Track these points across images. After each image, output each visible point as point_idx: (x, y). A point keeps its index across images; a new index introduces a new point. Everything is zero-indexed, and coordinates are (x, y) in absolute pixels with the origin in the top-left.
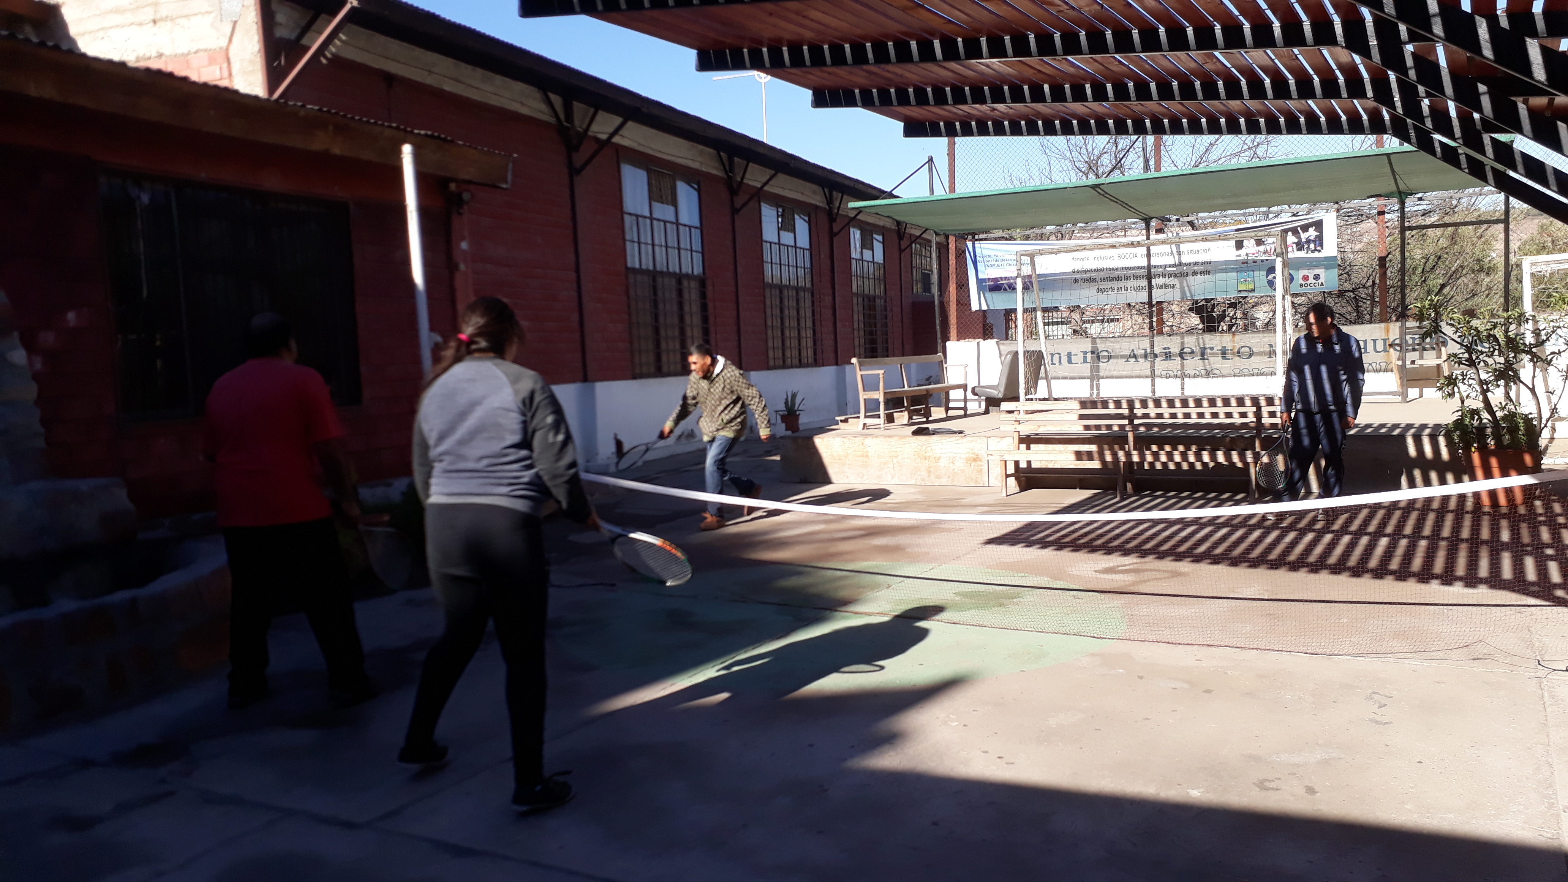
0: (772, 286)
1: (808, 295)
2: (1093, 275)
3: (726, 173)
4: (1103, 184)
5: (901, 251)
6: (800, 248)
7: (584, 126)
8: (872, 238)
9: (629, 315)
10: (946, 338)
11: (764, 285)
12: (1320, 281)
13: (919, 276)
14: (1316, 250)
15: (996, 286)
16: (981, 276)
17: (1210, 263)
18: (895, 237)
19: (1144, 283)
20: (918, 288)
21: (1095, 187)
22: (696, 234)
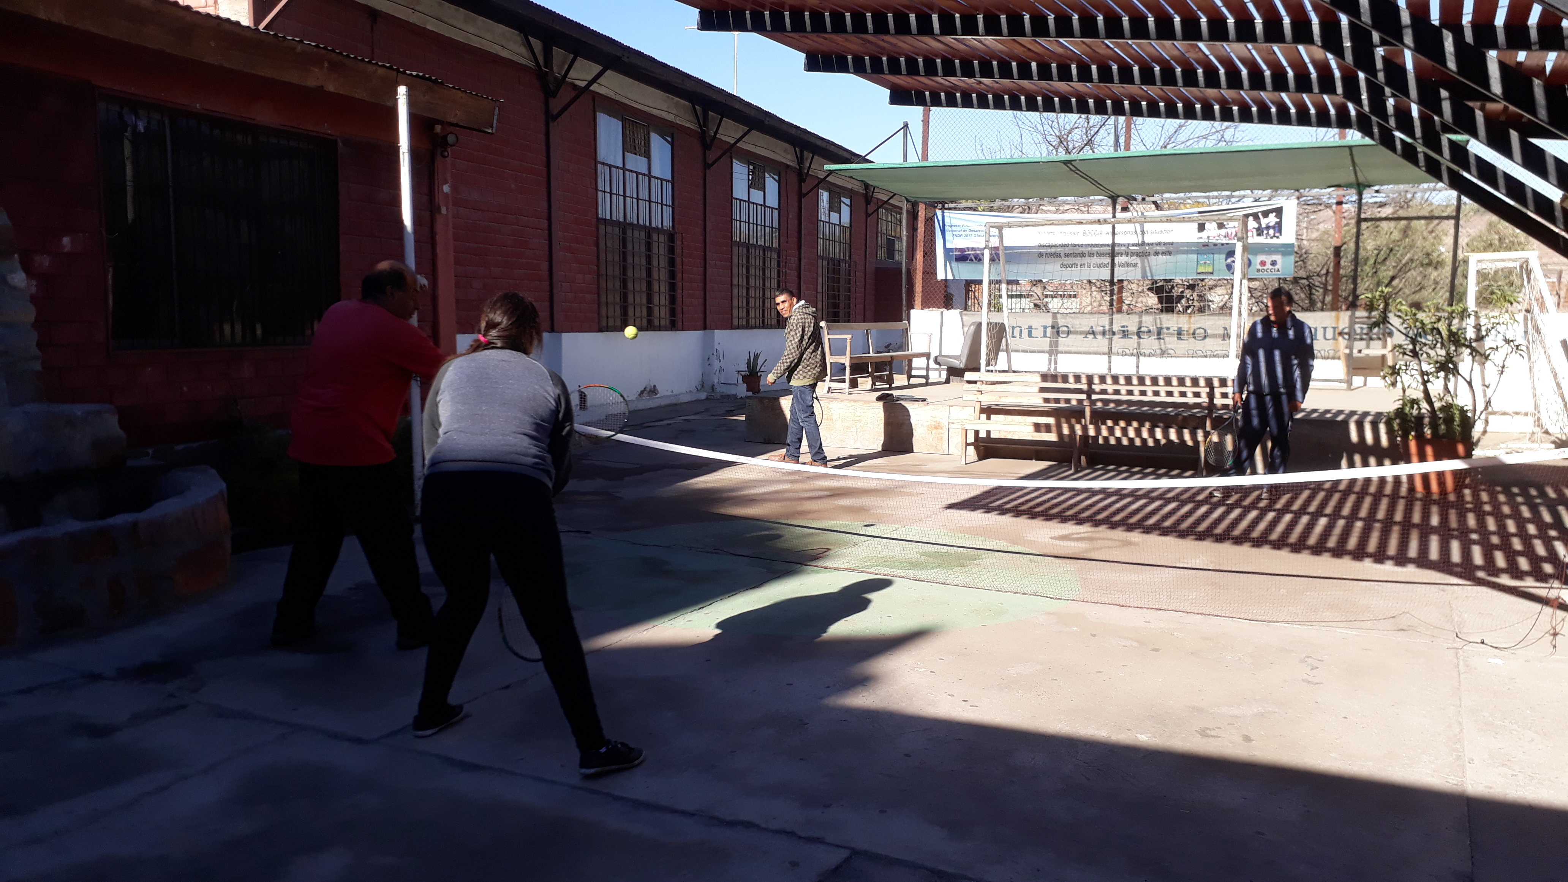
0: (739, 244)
1: (774, 255)
2: (1059, 250)
3: (700, 127)
4: (1075, 160)
5: (868, 215)
6: (769, 207)
7: (563, 73)
8: (840, 201)
9: (598, 266)
10: (911, 306)
11: (732, 243)
12: (1276, 267)
13: (884, 241)
14: (1274, 236)
15: (962, 257)
16: (948, 246)
17: (1172, 244)
18: (862, 201)
19: (1107, 260)
20: (882, 254)
21: (1067, 163)
22: (667, 187)
